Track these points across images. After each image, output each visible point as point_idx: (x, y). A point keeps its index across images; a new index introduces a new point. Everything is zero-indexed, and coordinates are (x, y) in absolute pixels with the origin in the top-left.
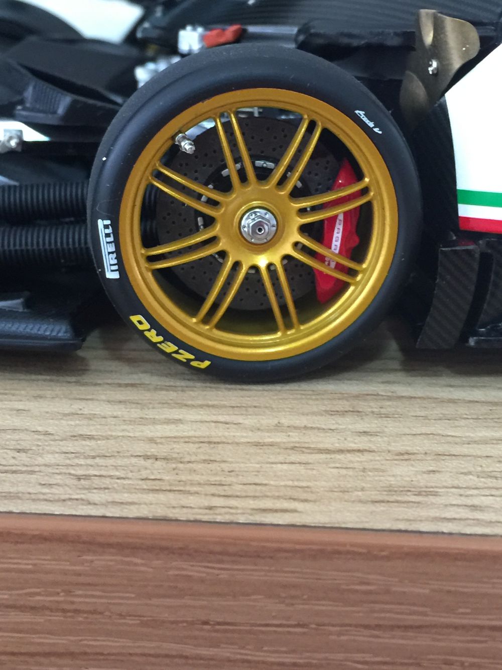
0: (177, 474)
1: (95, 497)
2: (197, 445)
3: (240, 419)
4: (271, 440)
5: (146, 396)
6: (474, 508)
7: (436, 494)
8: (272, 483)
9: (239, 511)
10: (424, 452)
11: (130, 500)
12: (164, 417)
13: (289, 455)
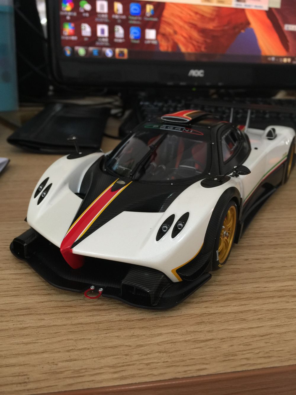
0: (171, 358)
1: (155, 372)
2: (171, 344)
3: (176, 330)
4: (188, 339)
5: (148, 324)
6: (247, 359)
7: (236, 355)
8: (196, 357)
9: (193, 372)
10: (226, 337)
11: (164, 372)
12: (157, 333)
13: (195, 345)
